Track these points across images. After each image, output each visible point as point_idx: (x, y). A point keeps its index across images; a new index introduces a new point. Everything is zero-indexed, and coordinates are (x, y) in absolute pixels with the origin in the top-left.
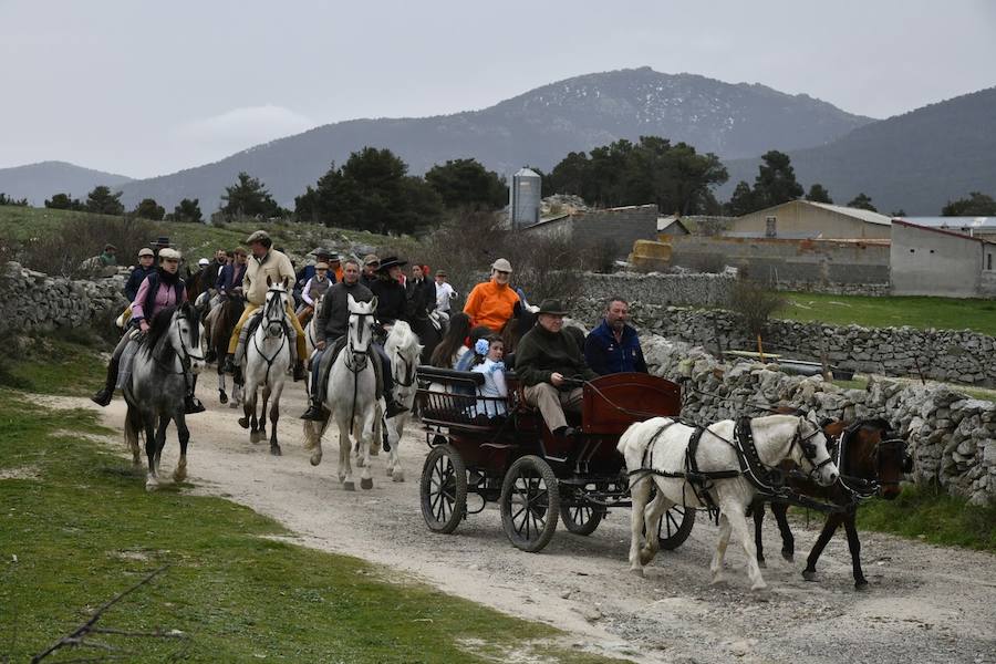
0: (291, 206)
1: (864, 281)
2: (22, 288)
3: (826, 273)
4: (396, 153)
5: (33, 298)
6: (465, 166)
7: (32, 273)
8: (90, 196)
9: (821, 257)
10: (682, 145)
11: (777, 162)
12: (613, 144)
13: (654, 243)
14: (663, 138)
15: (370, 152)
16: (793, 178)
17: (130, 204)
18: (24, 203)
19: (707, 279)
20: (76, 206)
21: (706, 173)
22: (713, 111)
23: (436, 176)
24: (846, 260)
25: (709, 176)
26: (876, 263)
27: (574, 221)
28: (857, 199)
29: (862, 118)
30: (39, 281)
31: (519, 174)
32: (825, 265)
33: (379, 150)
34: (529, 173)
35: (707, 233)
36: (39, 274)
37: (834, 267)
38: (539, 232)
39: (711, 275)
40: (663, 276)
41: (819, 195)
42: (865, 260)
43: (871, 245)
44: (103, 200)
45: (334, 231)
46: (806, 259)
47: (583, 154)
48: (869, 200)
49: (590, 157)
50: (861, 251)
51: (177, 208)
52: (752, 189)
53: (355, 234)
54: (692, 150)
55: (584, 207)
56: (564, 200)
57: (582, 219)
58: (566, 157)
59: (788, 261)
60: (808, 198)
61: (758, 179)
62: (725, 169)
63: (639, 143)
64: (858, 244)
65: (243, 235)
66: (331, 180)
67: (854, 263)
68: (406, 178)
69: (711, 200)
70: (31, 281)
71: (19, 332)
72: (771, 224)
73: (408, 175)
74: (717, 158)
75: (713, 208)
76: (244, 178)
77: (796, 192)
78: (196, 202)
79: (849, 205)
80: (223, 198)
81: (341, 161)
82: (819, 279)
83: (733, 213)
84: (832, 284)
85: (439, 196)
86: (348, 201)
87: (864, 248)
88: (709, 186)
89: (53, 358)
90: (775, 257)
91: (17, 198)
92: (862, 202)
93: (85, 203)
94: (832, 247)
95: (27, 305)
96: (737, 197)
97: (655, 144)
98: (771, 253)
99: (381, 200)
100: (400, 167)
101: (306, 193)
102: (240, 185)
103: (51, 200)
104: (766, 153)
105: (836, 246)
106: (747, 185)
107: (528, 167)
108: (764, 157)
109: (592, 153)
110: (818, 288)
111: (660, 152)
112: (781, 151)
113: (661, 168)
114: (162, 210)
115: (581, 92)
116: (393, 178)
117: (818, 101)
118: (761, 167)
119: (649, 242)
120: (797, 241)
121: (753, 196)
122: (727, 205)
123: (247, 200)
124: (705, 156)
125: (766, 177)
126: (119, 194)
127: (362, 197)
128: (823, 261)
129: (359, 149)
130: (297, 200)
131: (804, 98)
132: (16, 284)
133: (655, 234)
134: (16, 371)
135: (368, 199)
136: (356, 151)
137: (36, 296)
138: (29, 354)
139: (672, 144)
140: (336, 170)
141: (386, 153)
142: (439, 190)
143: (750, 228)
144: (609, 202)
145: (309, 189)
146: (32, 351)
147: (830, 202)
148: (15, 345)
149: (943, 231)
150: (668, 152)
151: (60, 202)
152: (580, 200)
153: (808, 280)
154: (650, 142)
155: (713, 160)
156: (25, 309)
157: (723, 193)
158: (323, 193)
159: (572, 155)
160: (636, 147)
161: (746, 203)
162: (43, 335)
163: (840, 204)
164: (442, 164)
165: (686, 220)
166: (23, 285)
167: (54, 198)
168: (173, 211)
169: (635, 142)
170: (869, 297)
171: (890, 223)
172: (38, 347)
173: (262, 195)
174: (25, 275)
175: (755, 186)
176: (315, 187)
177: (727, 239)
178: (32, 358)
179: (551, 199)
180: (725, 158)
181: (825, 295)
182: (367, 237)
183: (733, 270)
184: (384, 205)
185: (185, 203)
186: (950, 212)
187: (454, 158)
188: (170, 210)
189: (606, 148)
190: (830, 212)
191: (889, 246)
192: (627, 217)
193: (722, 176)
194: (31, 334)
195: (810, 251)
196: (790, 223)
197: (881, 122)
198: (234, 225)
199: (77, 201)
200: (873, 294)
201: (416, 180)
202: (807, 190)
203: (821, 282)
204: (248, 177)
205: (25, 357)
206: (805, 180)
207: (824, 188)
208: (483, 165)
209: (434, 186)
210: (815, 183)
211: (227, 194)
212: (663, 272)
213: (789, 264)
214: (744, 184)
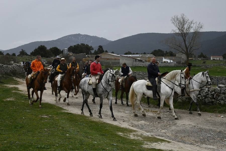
0: (29, 54)
1: (116, 64)
6: (55, 48)
9: (110, 61)
10: (87, 45)
11: (101, 47)
12: (77, 44)
13: (85, 59)
15: (41, 46)
16: (103, 49)
17: (5, 54)
22: (89, 40)
23: (51, 49)
24: (114, 61)
25: (91, 49)
26: (118, 62)
29: (110, 41)
34: (66, 49)
35: (92, 57)
37: (112, 62)
41: (106, 52)
42: (116, 61)
43: (117, 59)
46: (108, 61)
49: (73, 46)
52: (97, 51)
54: (88, 45)
57: (75, 55)
66: (36, 50)
68: (47, 50)
69: (91, 53)
77: (104, 51)
78: (15, 53)
90: (103, 61)
92: (113, 53)
100: (46, 48)
102: (22, 51)
104: (99, 46)
105: (112, 59)
111: (83, 46)
112: (101, 45)
113: (84, 48)
115: (70, 37)
116: (45, 50)
117: (104, 38)
122: (93, 53)
123: (23, 53)
125: (99, 49)
130: (31, 53)
131: (102, 38)
139: (85, 44)
141: (44, 46)
145: (32, 51)
149: (127, 57)
150: (85, 46)
153: (108, 64)
154: (82, 44)
155: (91, 47)
157: (93, 52)
158: (34, 52)
159: (71, 46)
165: (89, 55)
169: (80, 44)
171: (120, 56)
173: (25, 52)
180: (93, 47)
185: (13, 54)
186: (126, 54)
188: (11, 54)
190: (110, 54)
191: (120, 59)
192: (81, 55)
193: (93, 49)
196: (104, 56)
200: (117, 66)
202: (105, 51)
206: (105, 49)
207: (107, 51)
209: (51, 51)
211: (20, 52)
213: (105, 62)
214: (96, 50)
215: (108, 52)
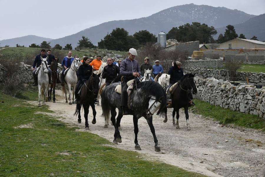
0: (97, 45)
1: (258, 60)
2: (25, 70)
3: (247, 58)
4: (126, 29)
5: (28, 73)
6: (145, 32)
7: (27, 65)
8: (42, 44)
9: (246, 54)
10: (204, 24)
11: (230, 28)
12: (185, 25)
13: (198, 51)
14: (199, 22)
15: (118, 29)
16: (235, 32)
17: (53, 46)
18: (23, 46)
19: (215, 61)
20: (38, 47)
21: (211, 32)
22: (211, 15)
23: (136, 35)
24: (253, 54)
25: (212, 33)
26: (261, 55)
27: (176, 46)
28: (253, 38)
29: (252, 15)
30: (29, 68)
31: (160, 34)
32: (247, 56)
33: (121, 28)
34: (163, 33)
35: (212, 48)
36: (30, 66)
37: (249, 56)
38: (166, 49)
39: (216, 60)
40: (203, 60)
41: (242, 37)
42: (258, 54)
43: (259, 50)
44: (45, 45)
45: (110, 51)
46: (241, 54)
47: (176, 28)
48: (256, 37)
49: (178, 29)
50: (257, 52)
51: (65, 47)
52: (224, 36)
53: (116, 52)
54: (207, 26)
55: (177, 43)
56: (172, 41)
57: (178, 45)
58: (172, 29)
59: (236, 55)
60: (239, 38)
61: (225, 33)
62: (216, 30)
63: (192, 24)
64: (256, 50)
65: (85, 53)
66: (108, 37)
67: (255, 55)
68: (128, 36)
69: (212, 39)
70: (27, 68)
71: (24, 83)
72: (230, 45)
73: (129, 35)
74: (214, 27)
75: (213, 41)
76: (83, 38)
77: (236, 36)
78: (71, 45)
79: (251, 39)
80: (78, 43)
81: (110, 32)
82: (245, 60)
83: (219, 43)
84: (249, 61)
85: (137, 40)
86: (113, 43)
87: (257, 51)
88: (212, 35)
89: (34, 90)
90: (232, 54)
91: (21, 45)
92: (254, 38)
93: (40, 46)
94: (248, 51)
95: (26, 75)
96: (219, 38)
97: (196, 24)
98: (231, 53)
99: (121, 42)
100: (126, 33)
101: (101, 41)
102: (83, 40)
103: (31, 45)
105: (249, 51)
106: (222, 35)
107: (162, 32)
108: (227, 27)
109: (179, 27)
110: (245, 62)
111: (198, 26)
112: (231, 25)
113: (198, 31)
114: (61, 47)
115: (174, 11)
116: (125, 36)
117: (240, 11)
118: (226, 30)
119: (197, 51)
120: (238, 50)
121: (224, 38)
122: (217, 41)
123: (85, 44)
124: (211, 27)
125: (227, 32)
126: (49, 43)
127: (116, 42)
128: (246, 55)
129: (115, 29)
130: (98, 43)
131: (236, 10)
132: (23, 69)
133: (198, 49)
134: (24, 94)
135: (118, 42)
136: (114, 29)
137: (29, 72)
138: (27, 89)
139: (201, 24)
140: (109, 34)
141: (123, 29)
142: (137, 39)
143: (224, 46)
144: (184, 41)
145: (102, 40)
146: (28, 88)
147: (246, 39)
148: (23, 86)
150: (200, 26)
151: (33, 46)
152: (176, 40)
153: (242, 61)
154: (195, 24)
155: (213, 28)
156: (26, 76)
157: (216, 37)
158: (106, 41)
159: (174, 28)
160: (191, 25)
161: (222, 40)
162: (31, 83)
163: (249, 39)
164: (138, 32)
165: (206, 45)
166: (25, 69)
167: (32, 45)
168: (64, 47)
169: (191, 24)
170: (259, 64)
171: (264, 44)
172: (30, 87)
173: (89, 42)
174: (25, 66)
175: (224, 35)
176: (103, 39)
177: (219, 50)
178: (28, 90)
179: (168, 40)
180: (216, 28)
181: (247, 64)
182: (119, 53)
183: (222, 58)
184: (123, 44)
185: (68, 45)
187: (141, 30)
188: (63, 47)
189: (183, 26)
190: (246, 41)
191: (264, 50)
192: (191, 45)
193: (215, 32)
194: (28, 83)
195: (242, 52)
196: (235, 45)
197: (258, 16)
198: (82, 50)
199: (38, 45)
200: (260, 64)
201: (131, 36)
202: (239, 36)
203: (246, 61)
204: (85, 37)
205: (26, 90)
206: (238, 32)
207: (244, 35)
208: (149, 32)
209: (136, 38)
210: (241, 34)
211: (79, 42)
212: (203, 59)
213: (236, 56)
214: (221, 34)
215: (245, 37)
